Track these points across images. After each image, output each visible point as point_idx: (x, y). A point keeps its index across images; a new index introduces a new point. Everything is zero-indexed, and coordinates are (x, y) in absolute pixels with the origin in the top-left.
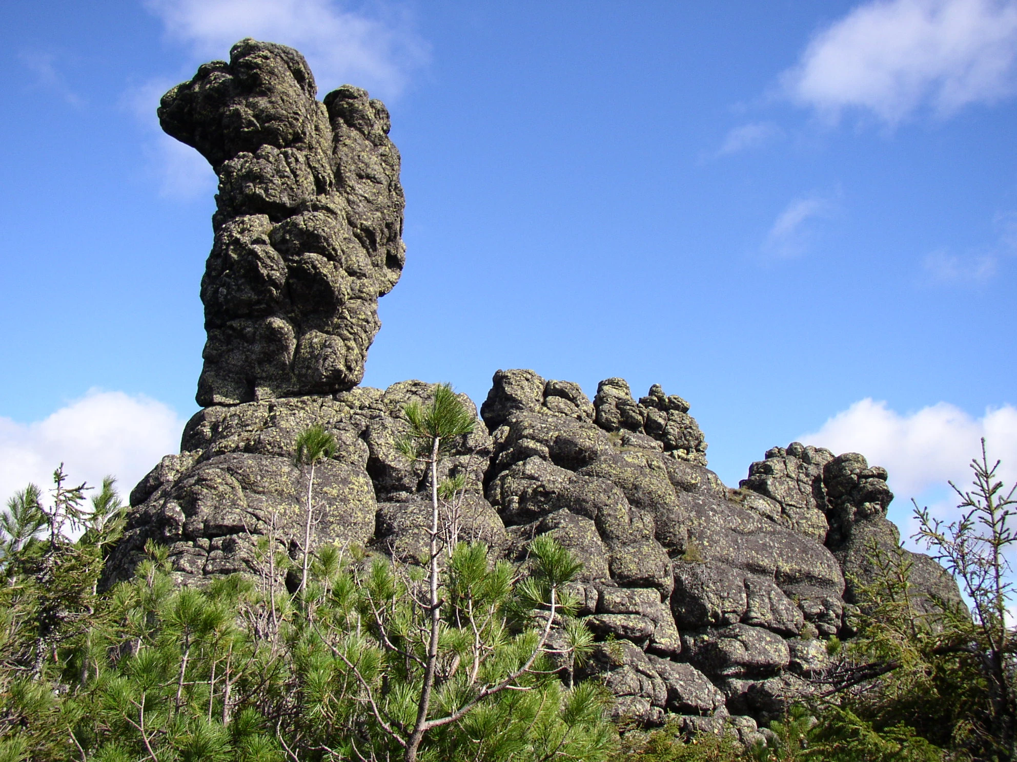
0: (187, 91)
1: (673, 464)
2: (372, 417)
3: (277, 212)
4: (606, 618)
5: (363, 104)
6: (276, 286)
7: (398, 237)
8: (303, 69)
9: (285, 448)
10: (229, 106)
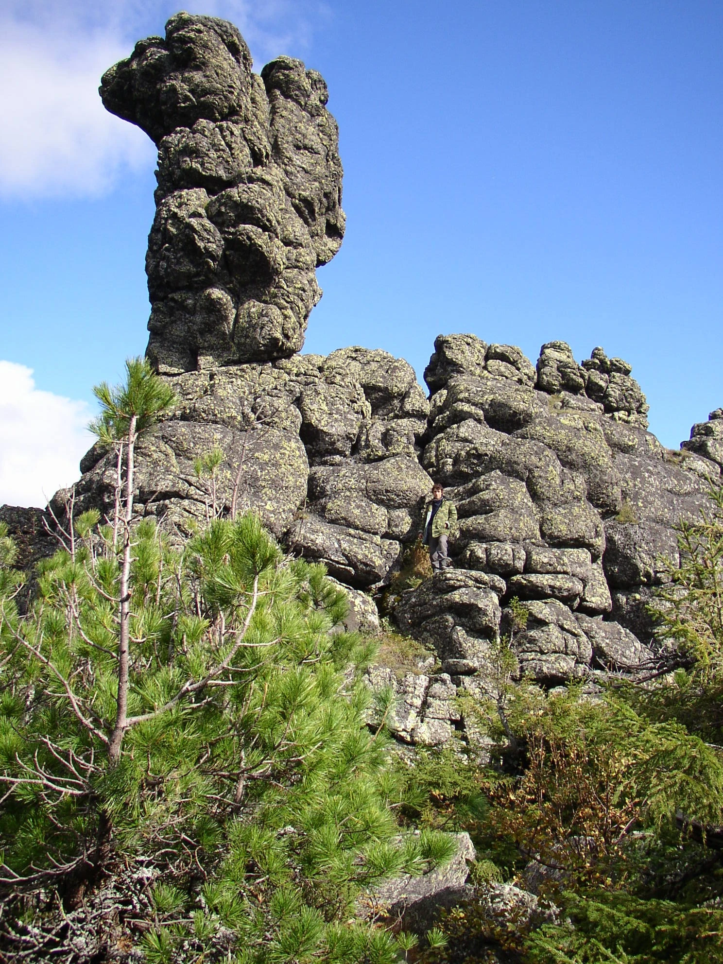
0: (125, 69)
1: (610, 426)
2: (307, 384)
3: (213, 185)
4: (533, 578)
5: (299, 75)
6: (214, 259)
7: (337, 206)
8: (237, 41)
9: (219, 415)
10: (165, 82)
